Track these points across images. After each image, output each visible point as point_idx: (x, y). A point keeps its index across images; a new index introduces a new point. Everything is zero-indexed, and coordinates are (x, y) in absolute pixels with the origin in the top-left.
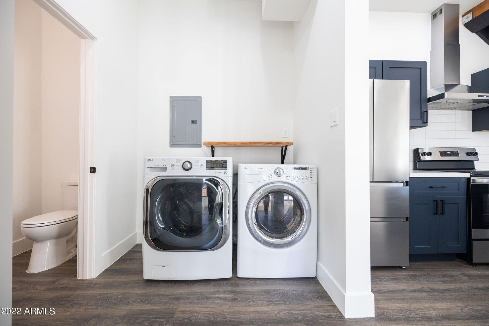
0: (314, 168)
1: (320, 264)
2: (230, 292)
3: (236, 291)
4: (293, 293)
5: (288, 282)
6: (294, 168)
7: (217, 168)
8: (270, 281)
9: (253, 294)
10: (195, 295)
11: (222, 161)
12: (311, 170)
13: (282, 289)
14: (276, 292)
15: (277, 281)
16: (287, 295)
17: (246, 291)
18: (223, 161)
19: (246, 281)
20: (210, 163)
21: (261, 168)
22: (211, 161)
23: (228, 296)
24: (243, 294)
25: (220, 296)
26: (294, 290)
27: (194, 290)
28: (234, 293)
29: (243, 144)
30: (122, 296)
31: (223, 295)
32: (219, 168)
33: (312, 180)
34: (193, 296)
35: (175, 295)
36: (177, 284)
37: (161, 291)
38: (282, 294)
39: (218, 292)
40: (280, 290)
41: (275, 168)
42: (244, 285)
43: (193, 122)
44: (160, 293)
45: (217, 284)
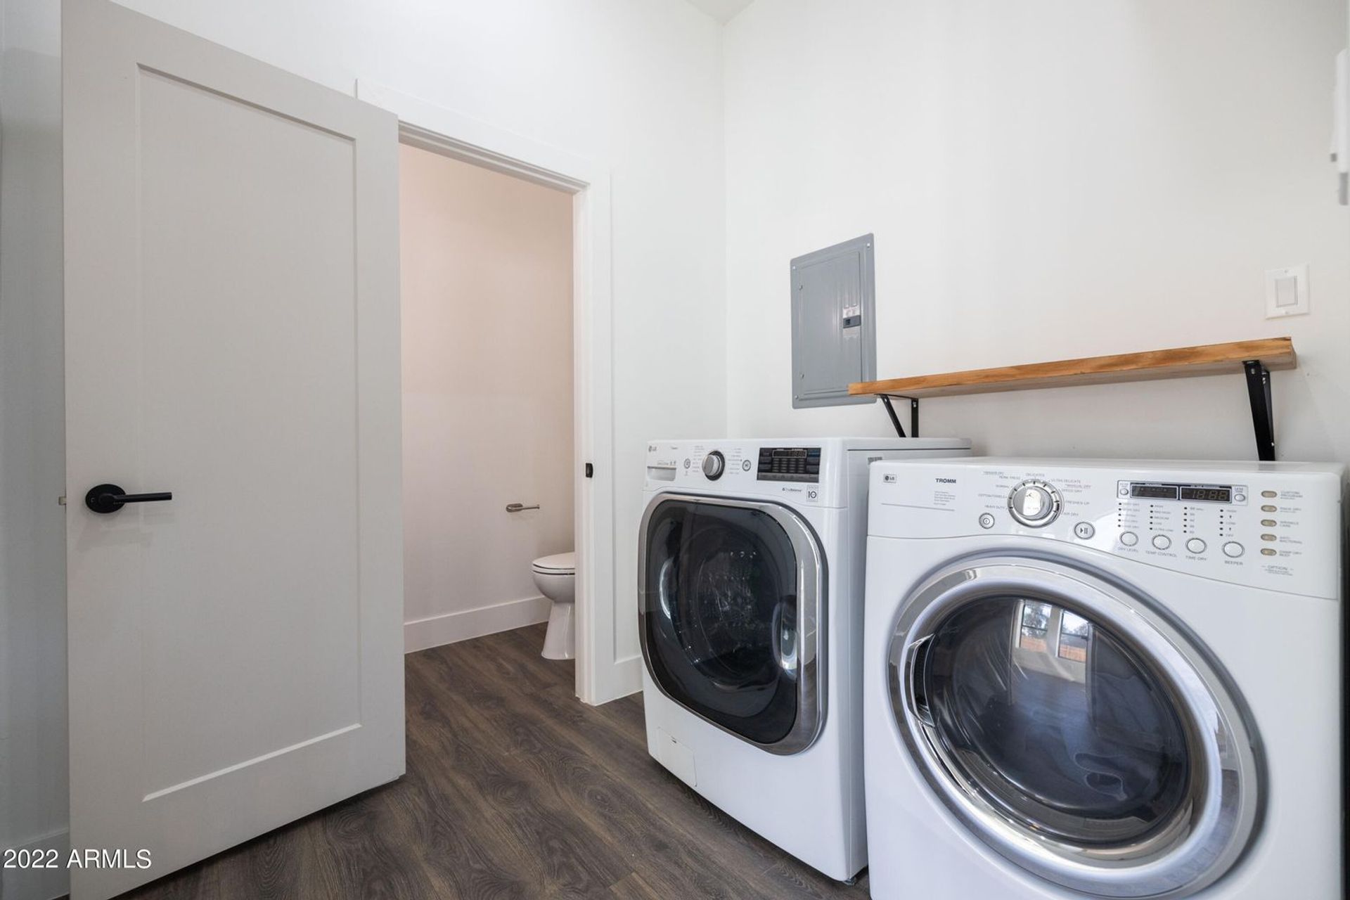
0: (1293, 495)
6: (1129, 488)
7: (789, 475)
11: (804, 449)
12: (1269, 509)
18: (807, 449)
20: (770, 458)
21: (949, 481)
22: (776, 448)
29: (987, 377)
30: (589, 770)
32: (795, 475)
34: (696, 867)
35: (665, 832)
36: (699, 806)
43: (848, 323)
44: (647, 807)
45: (787, 874)
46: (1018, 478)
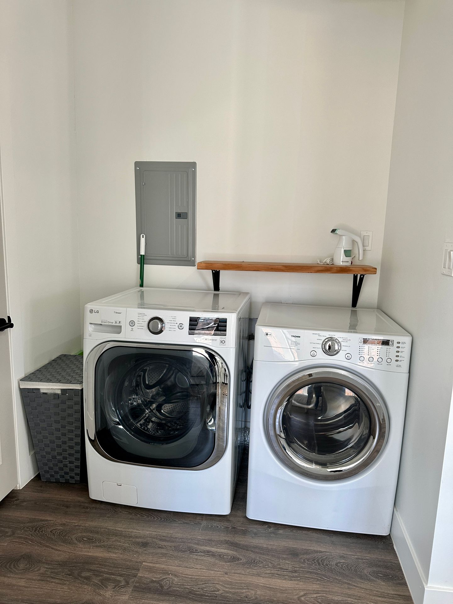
0: (405, 343)
1: (398, 516)
2: (230, 544)
3: (239, 545)
4: (338, 561)
5: (334, 538)
6: (362, 340)
8: (303, 532)
9: (268, 554)
10: (173, 542)
12: (398, 347)
13: (321, 552)
14: (308, 557)
15: (315, 535)
16: (327, 565)
17: (256, 547)
18: (218, 319)
19: (260, 527)
21: (297, 337)
23: (226, 551)
24: (252, 551)
25: (213, 549)
26: (342, 557)
27: (172, 532)
28: (236, 547)
30: (61, 528)
31: (217, 548)
33: (400, 366)
34: (169, 544)
35: (140, 537)
37: (119, 528)
38: (318, 561)
39: (210, 542)
40: (317, 552)
41: (324, 338)
42: (256, 534)
43: (179, 215)
44: (118, 530)
45: (210, 526)
46: (325, 336)
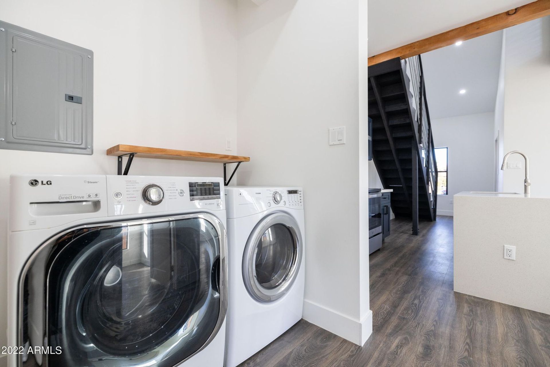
0: (301, 191)
4: (304, 349)
6: (288, 192)
12: (300, 194)
13: (292, 352)
16: (303, 357)
18: (213, 183)
20: (195, 188)
21: (259, 193)
22: (196, 183)
26: (302, 346)
32: (209, 196)
33: (301, 205)
40: (290, 354)
43: (71, 98)
46: (273, 191)
